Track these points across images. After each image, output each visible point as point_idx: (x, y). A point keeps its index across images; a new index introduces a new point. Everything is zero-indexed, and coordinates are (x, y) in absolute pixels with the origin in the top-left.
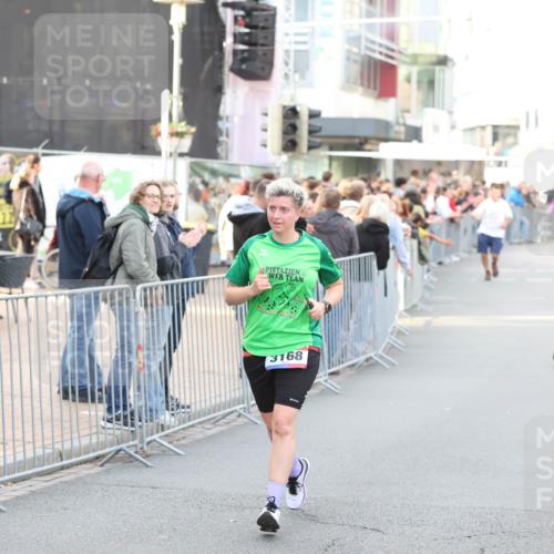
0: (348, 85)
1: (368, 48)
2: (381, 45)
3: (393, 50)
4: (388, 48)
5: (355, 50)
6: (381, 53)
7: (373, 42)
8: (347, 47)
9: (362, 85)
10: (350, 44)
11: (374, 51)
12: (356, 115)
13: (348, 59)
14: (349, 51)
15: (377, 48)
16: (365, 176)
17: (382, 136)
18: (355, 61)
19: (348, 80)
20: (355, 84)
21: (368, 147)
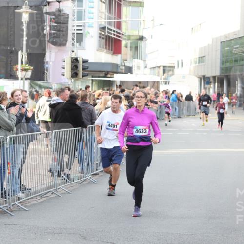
0: (100, 49)
1: (108, 32)
2: (114, 31)
3: (119, 33)
4: (117, 32)
5: (103, 33)
6: (114, 35)
7: (111, 30)
8: (100, 32)
9: (106, 48)
10: (100, 31)
11: (111, 34)
12: (103, 62)
13: (100, 37)
14: (100, 34)
15: (112, 32)
16: (108, 88)
17: (115, 71)
18: (103, 38)
19: (100, 46)
20: (103, 48)
21: (109, 76)
